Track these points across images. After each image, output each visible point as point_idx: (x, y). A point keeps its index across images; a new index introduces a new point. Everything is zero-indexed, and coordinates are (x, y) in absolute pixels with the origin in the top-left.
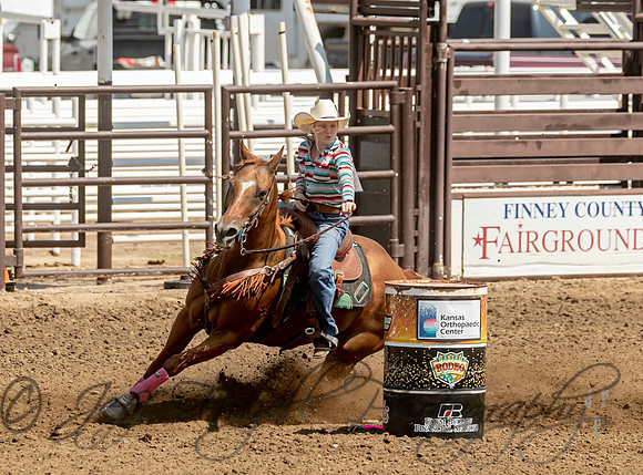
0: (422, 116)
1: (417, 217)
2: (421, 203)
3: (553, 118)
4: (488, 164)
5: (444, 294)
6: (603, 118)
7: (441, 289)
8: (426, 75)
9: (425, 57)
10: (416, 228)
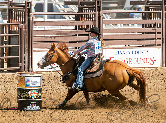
0: (26, 31)
1: (25, 56)
2: (26, 53)
3: (58, 32)
4: (42, 43)
5: (31, 75)
6: (71, 31)
7: (31, 74)
8: (27, 21)
9: (26, 16)
10: (25, 59)
